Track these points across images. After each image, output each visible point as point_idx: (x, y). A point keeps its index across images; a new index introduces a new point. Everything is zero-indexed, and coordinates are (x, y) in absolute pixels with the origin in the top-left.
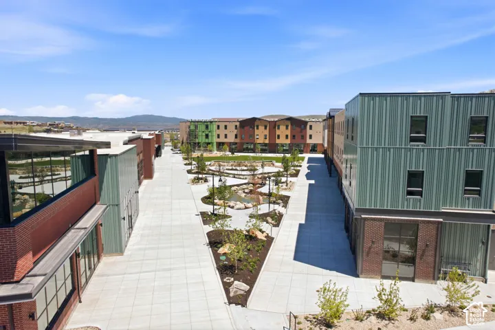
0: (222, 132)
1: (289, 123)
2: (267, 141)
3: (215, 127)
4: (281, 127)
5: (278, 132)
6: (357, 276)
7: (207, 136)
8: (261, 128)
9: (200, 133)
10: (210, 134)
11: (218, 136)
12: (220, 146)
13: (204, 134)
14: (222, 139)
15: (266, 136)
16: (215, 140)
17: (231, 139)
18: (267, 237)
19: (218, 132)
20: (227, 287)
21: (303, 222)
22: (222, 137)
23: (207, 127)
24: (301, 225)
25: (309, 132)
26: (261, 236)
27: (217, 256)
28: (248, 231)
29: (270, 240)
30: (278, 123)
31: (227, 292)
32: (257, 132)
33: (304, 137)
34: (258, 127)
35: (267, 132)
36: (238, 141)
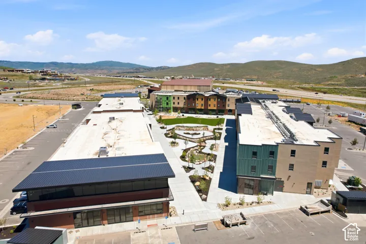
0: (176, 101)
1: (216, 97)
2: (203, 108)
3: (172, 98)
4: (211, 100)
5: (209, 103)
6: (237, 193)
7: (167, 104)
8: (200, 100)
9: (163, 102)
10: (169, 103)
11: (174, 103)
12: (175, 110)
13: (166, 102)
14: (176, 105)
15: (202, 104)
16: (172, 105)
17: (181, 105)
18: (210, 178)
19: (174, 101)
20: (201, 196)
21: (222, 171)
22: (176, 103)
23: (167, 98)
24: (221, 172)
25: (227, 103)
26: (207, 178)
27: (195, 186)
28: (203, 176)
29: (210, 179)
30: (209, 98)
31: (201, 198)
32: (197, 102)
33: (224, 106)
34: (197, 99)
35: (203, 102)
36: (186, 106)
